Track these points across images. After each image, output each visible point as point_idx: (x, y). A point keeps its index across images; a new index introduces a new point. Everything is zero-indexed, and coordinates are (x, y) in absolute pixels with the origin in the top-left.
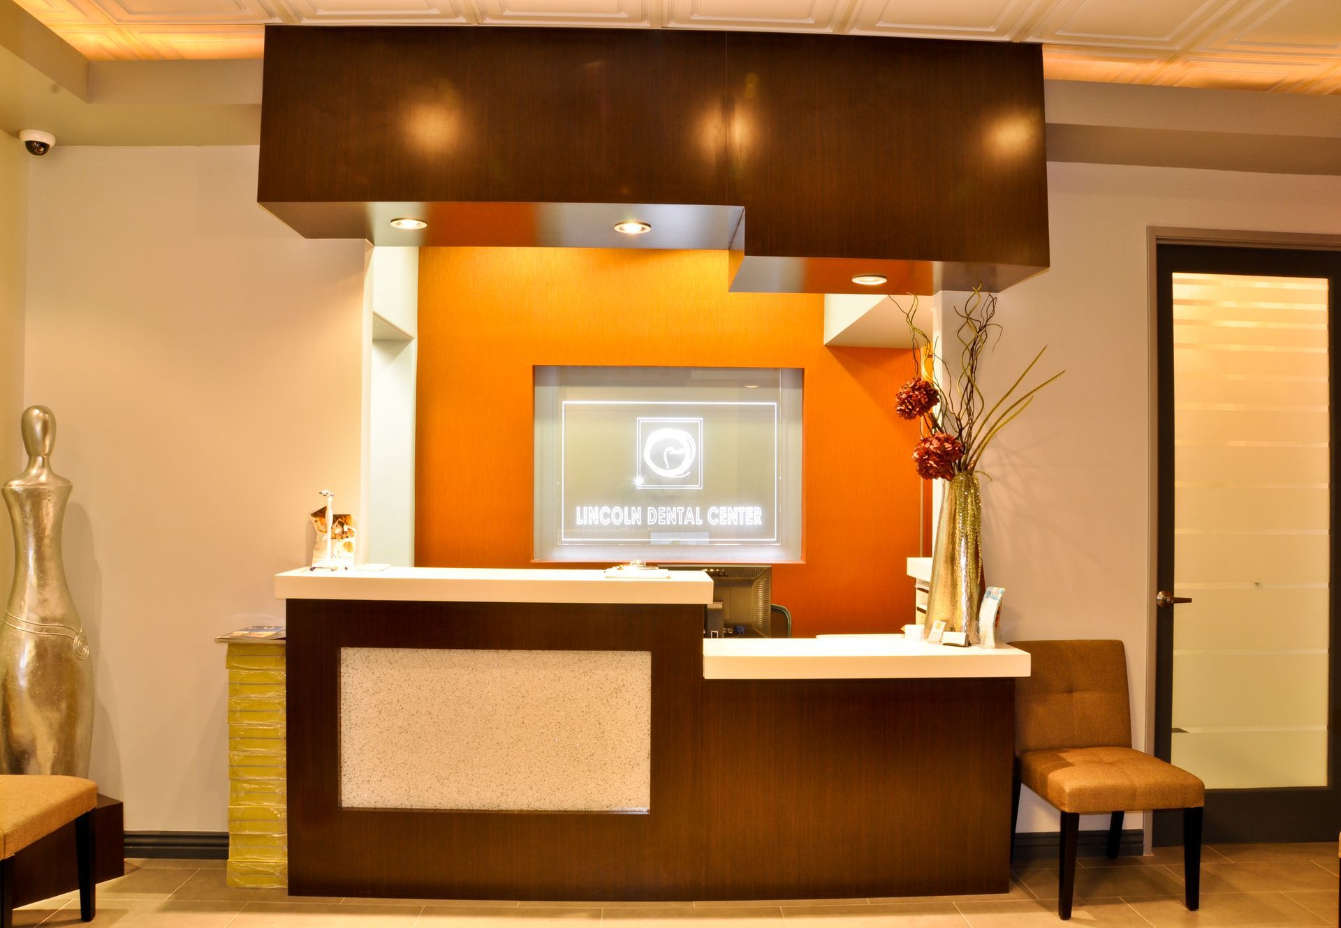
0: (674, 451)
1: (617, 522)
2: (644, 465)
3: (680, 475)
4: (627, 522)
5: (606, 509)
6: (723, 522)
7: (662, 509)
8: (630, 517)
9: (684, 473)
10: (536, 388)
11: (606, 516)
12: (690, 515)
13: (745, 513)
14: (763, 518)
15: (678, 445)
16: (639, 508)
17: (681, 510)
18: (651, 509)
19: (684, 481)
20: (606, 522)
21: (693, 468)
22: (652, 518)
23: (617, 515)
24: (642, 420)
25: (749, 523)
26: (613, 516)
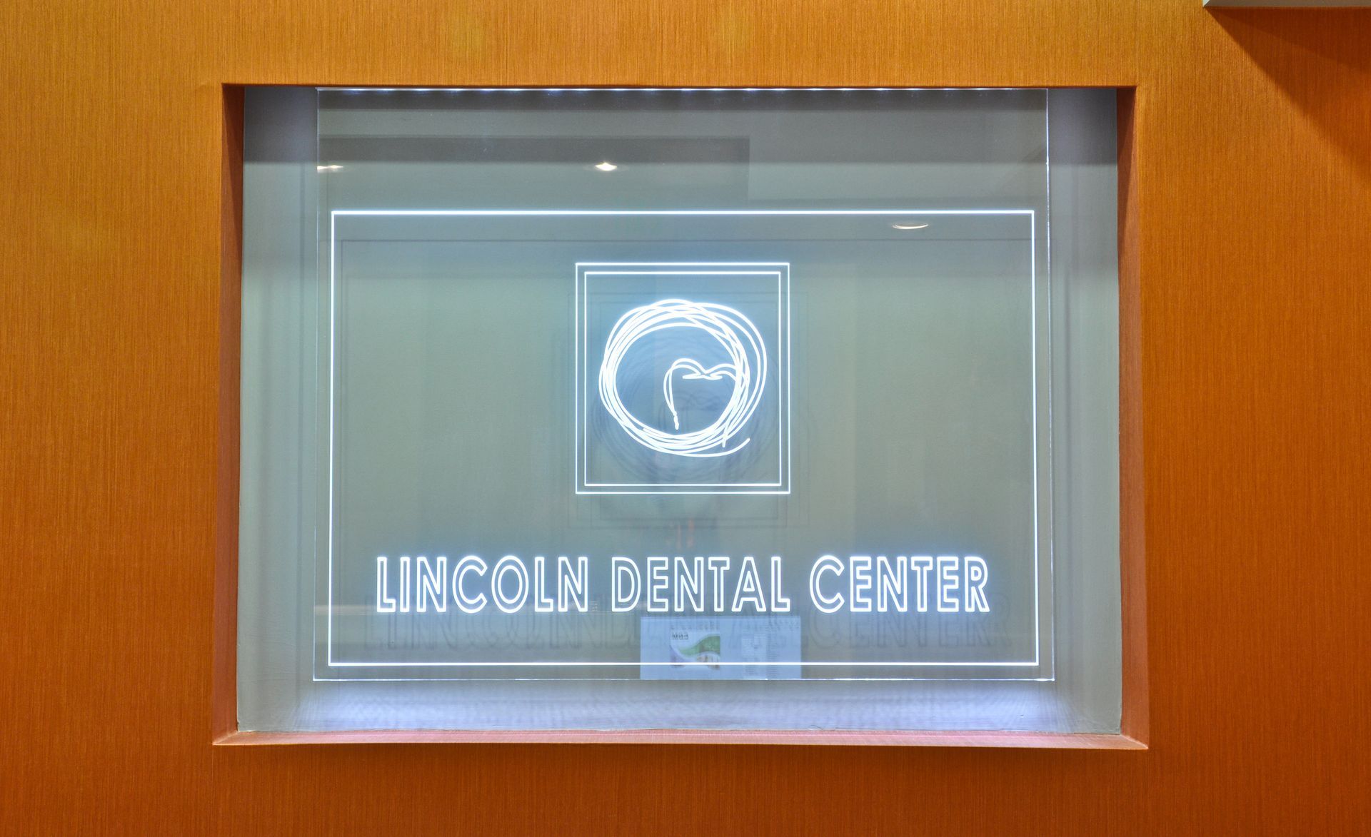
0: (697, 372)
1: (510, 607)
2: (600, 417)
3: (719, 449)
4: (545, 607)
5: (473, 563)
6: (861, 606)
7: (657, 563)
8: (552, 592)
9: (731, 443)
10: (250, 169)
11: (475, 584)
12: (749, 581)
13: (932, 575)
14: (991, 592)
15: (712, 351)
16: (583, 559)
17: (719, 564)
18: (620, 564)
19: (731, 468)
20: (473, 606)
21: (759, 425)
22: (625, 594)
23: (510, 584)
24: (592, 268)
25: (947, 606)
26: (496, 585)
